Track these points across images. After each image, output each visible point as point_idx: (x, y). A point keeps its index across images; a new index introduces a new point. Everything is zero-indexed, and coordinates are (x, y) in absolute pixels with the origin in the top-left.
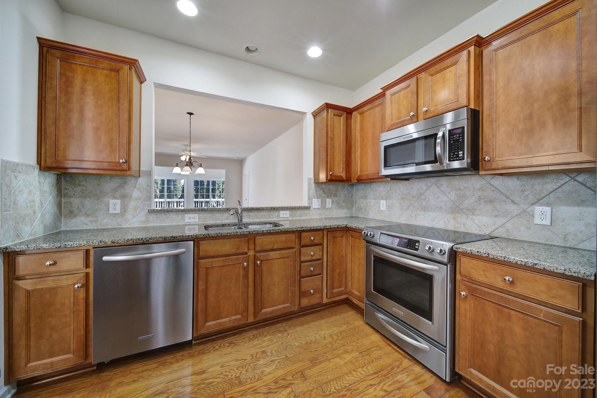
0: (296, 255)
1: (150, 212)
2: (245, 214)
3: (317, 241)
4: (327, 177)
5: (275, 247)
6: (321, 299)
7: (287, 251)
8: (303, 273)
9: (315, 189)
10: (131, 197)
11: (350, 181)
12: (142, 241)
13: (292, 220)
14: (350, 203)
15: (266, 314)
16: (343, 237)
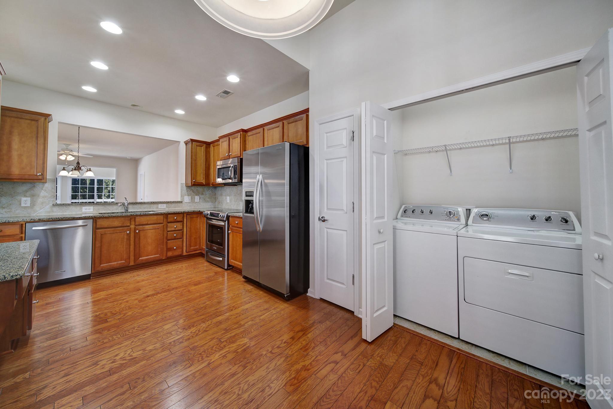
0: (164, 227)
1: (55, 205)
2: (130, 206)
3: (179, 219)
4: (191, 183)
5: (149, 223)
6: (181, 253)
7: (158, 225)
8: (169, 238)
9: (186, 190)
10: (39, 196)
11: (210, 185)
14: (214, 198)
15: (142, 260)
16: (198, 217)
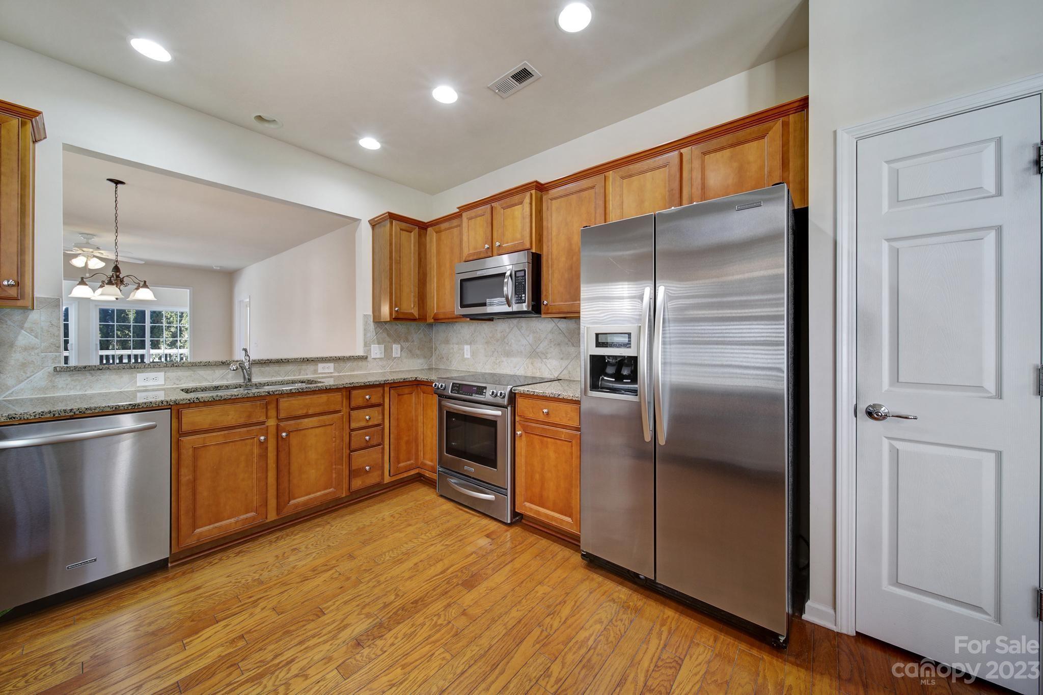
0: (343, 421)
1: (62, 371)
2: (255, 370)
3: (375, 400)
4: (391, 314)
5: (310, 412)
6: (380, 478)
7: (330, 416)
8: (354, 445)
9: (376, 331)
10: (12, 346)
11: (425, 319)
12: (72, 414)
13: (339, 376)
14: (428, 350)
15: (296, 506)
16: (412, 393)
